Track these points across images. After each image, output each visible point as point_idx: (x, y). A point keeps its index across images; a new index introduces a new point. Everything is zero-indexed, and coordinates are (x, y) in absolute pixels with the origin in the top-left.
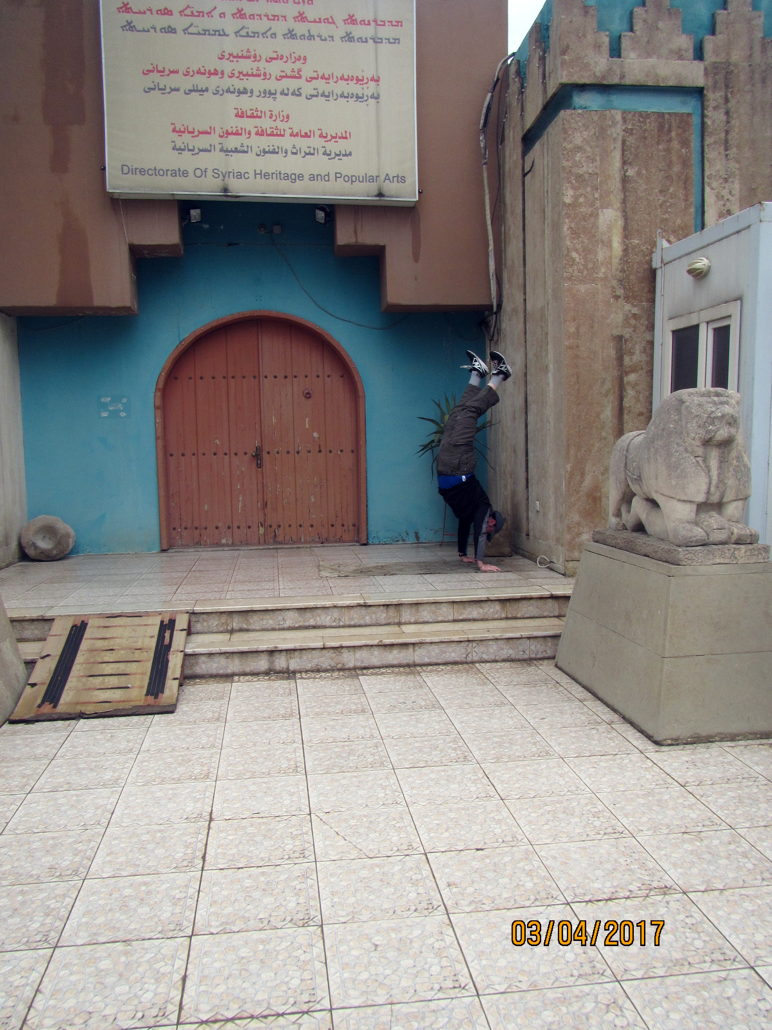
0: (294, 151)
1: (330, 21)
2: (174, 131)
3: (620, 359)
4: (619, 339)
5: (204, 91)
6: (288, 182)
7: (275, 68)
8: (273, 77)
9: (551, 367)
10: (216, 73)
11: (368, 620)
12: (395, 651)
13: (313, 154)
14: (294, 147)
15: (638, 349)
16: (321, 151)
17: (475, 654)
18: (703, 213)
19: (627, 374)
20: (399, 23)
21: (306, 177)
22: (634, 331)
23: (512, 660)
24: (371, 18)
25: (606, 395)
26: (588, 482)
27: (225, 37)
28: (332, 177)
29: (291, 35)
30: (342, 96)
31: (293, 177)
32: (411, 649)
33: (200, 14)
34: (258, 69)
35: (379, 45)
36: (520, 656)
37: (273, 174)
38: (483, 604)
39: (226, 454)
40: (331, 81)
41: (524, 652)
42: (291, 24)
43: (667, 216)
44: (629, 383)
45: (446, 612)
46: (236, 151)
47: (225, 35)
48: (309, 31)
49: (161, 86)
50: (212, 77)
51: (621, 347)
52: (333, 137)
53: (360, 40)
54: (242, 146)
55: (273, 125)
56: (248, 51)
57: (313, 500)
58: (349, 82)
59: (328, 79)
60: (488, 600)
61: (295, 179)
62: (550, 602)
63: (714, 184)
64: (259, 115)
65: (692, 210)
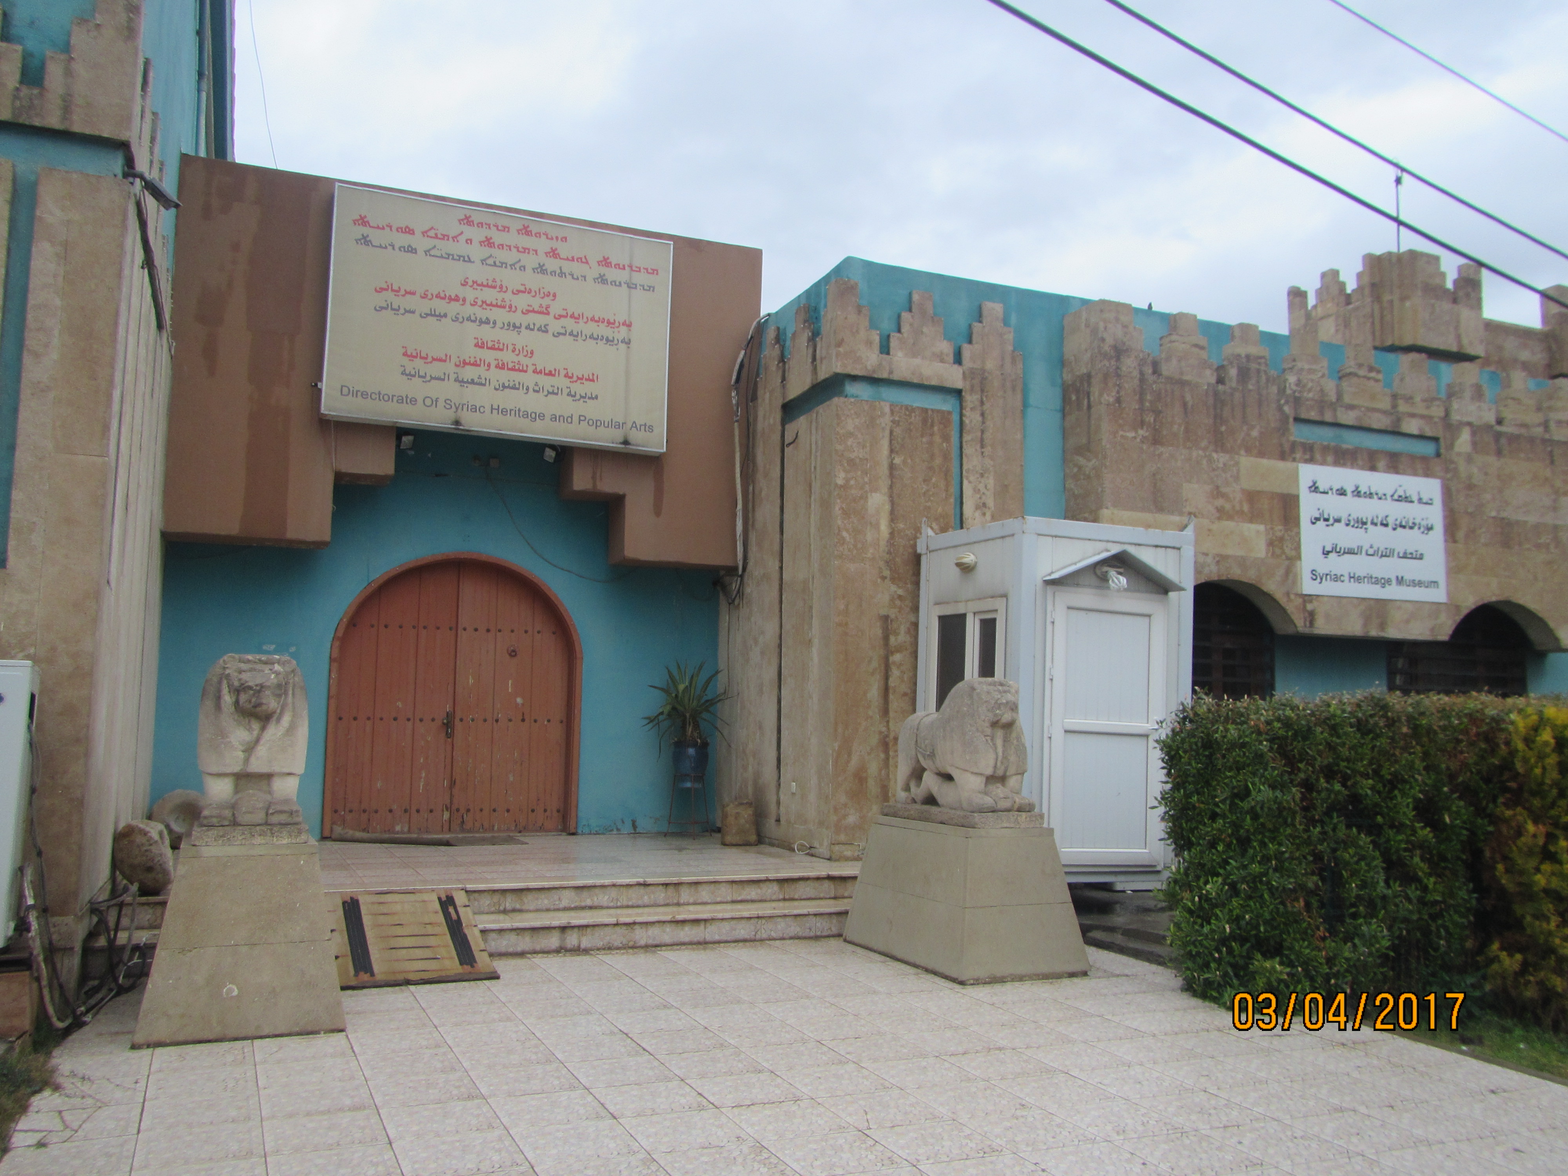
0: (537, 388)
1: (583, 260)
2: (405, 354)
3: (886, 638)
4: (886, 619)
5: (442, 317)
6: (527, 421)
7: (522, 301)
8: (519, 311)
9: (816, 641)
10: (457, 299)
11: (646, 900)
12: (687, 928)
13: (557, 394)
14: (536, 384)
15: (903, 629)
16: (566, 391)
17: (763, 931)
18: (962, 503)
19: (892, 653)
20: (655, 272)
21: (547, 418)
22: (899, 612)
23: (799, 938)
24: (627, 263)
25: (873, 674)
26: (854, 762)
27: (469, 264)
28: (576, 419)
29: (541, 269)
30: (591, 337)
31: (533, 415)
32: (702, 925)
33: (445, 237)
34: (503, 300)
35: (633, 291)
36: (807, 933)
37: (511, 410)
38: (761, 885)
39: (409, 720)
40: (581, 321)
41: (810, 929)
42: (542, 258)
43: (929, 504)
44: (894, 663)
45: (725, 893)
46: (472, 382)
47: (470, 261)
48: (561, 268)
49: (395, 306)
50: (453, 303)
51: (887, 628)
52: (579, 378)
53: (613, 283)
54: (480, 377)
55: (516, 359)
56: (494, 281)
57: (511, 779)
58: (600, 324)
59: (578, 319)
60: (767, 880)
61: (535, 419)
62: (827, 884)
63: (972, 478)
64: (501, 346)
65: (952, 500)
